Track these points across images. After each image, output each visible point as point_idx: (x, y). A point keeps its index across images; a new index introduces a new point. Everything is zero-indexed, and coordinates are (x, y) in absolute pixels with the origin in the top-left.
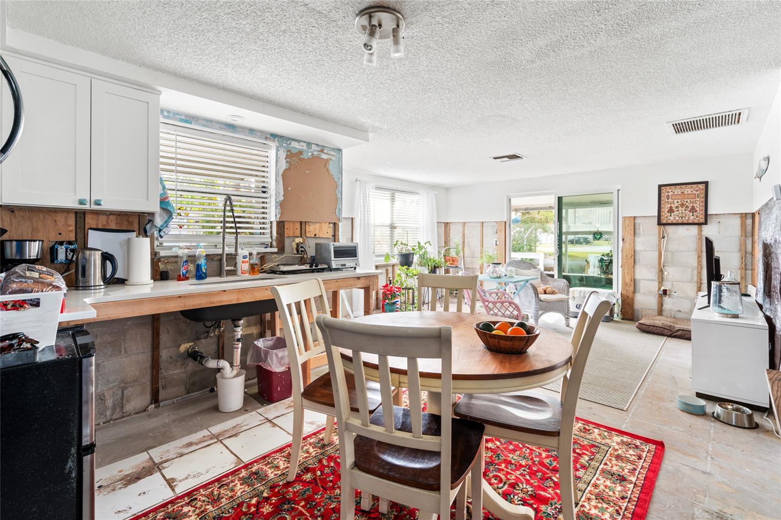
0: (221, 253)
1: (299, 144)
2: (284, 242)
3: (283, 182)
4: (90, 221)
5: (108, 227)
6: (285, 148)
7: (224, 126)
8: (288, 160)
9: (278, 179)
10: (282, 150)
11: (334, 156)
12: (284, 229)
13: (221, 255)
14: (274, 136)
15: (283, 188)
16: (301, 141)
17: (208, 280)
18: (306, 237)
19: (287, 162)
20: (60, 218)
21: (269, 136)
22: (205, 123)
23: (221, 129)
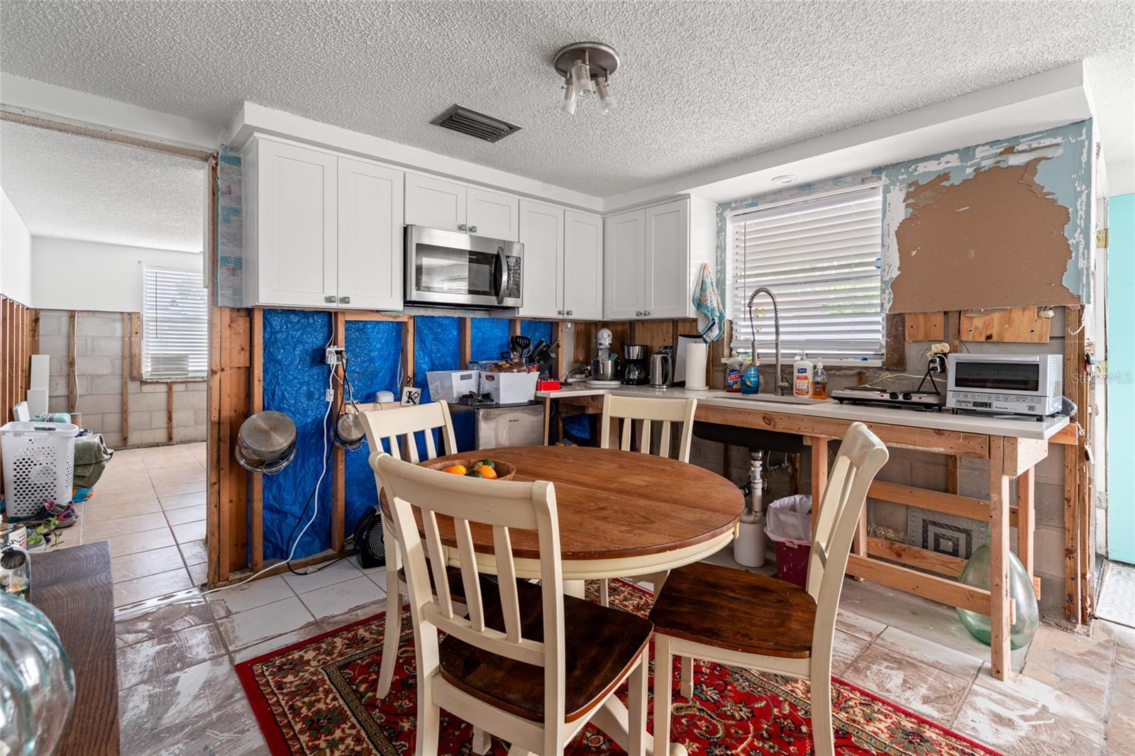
0: (775, 363)
1: (937, 162)
2: (903, 351)
3: (898, 243)
4: (681, 329)
5: (691, 334)
6: (902, 181)
7: (796, 191)
8: (911, 201)
9: (887, 241)
10: (897, 188)
11: (1057, 145)
12: (904, 327)
13: (774, 366)
14: (877, 171)
15: (898, 255)
16: (943, 154)
17: (760, 396)
18: (961, 342)
19: (907, 206)
20: (664, 326)
21: (869, 175)
22: (773, 197)
23: (792, 196)
